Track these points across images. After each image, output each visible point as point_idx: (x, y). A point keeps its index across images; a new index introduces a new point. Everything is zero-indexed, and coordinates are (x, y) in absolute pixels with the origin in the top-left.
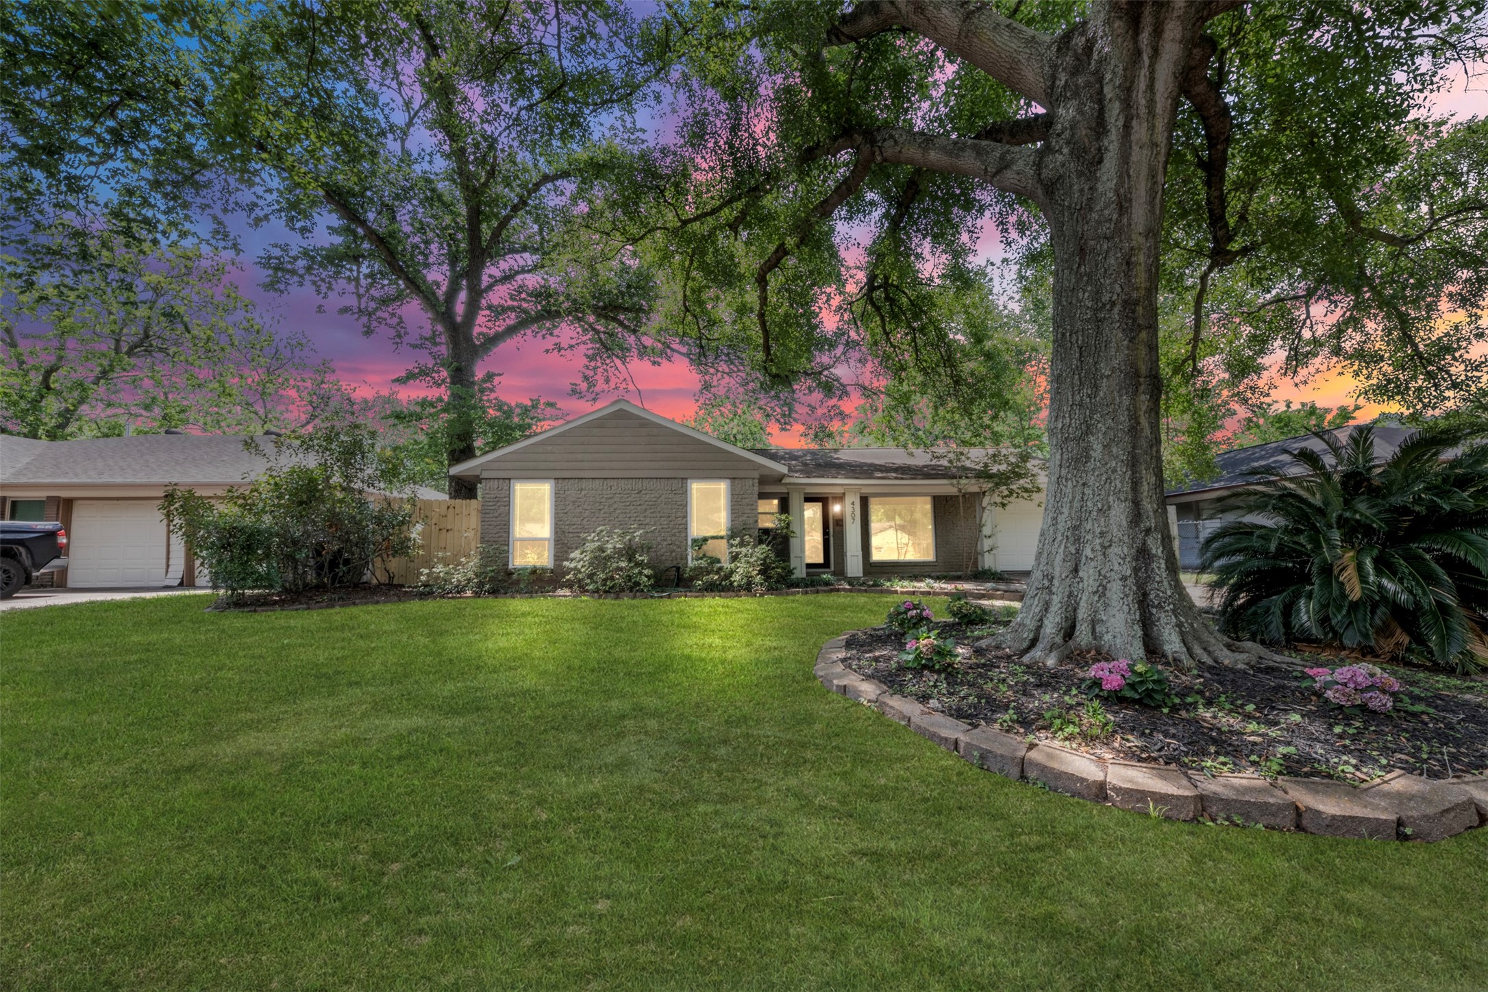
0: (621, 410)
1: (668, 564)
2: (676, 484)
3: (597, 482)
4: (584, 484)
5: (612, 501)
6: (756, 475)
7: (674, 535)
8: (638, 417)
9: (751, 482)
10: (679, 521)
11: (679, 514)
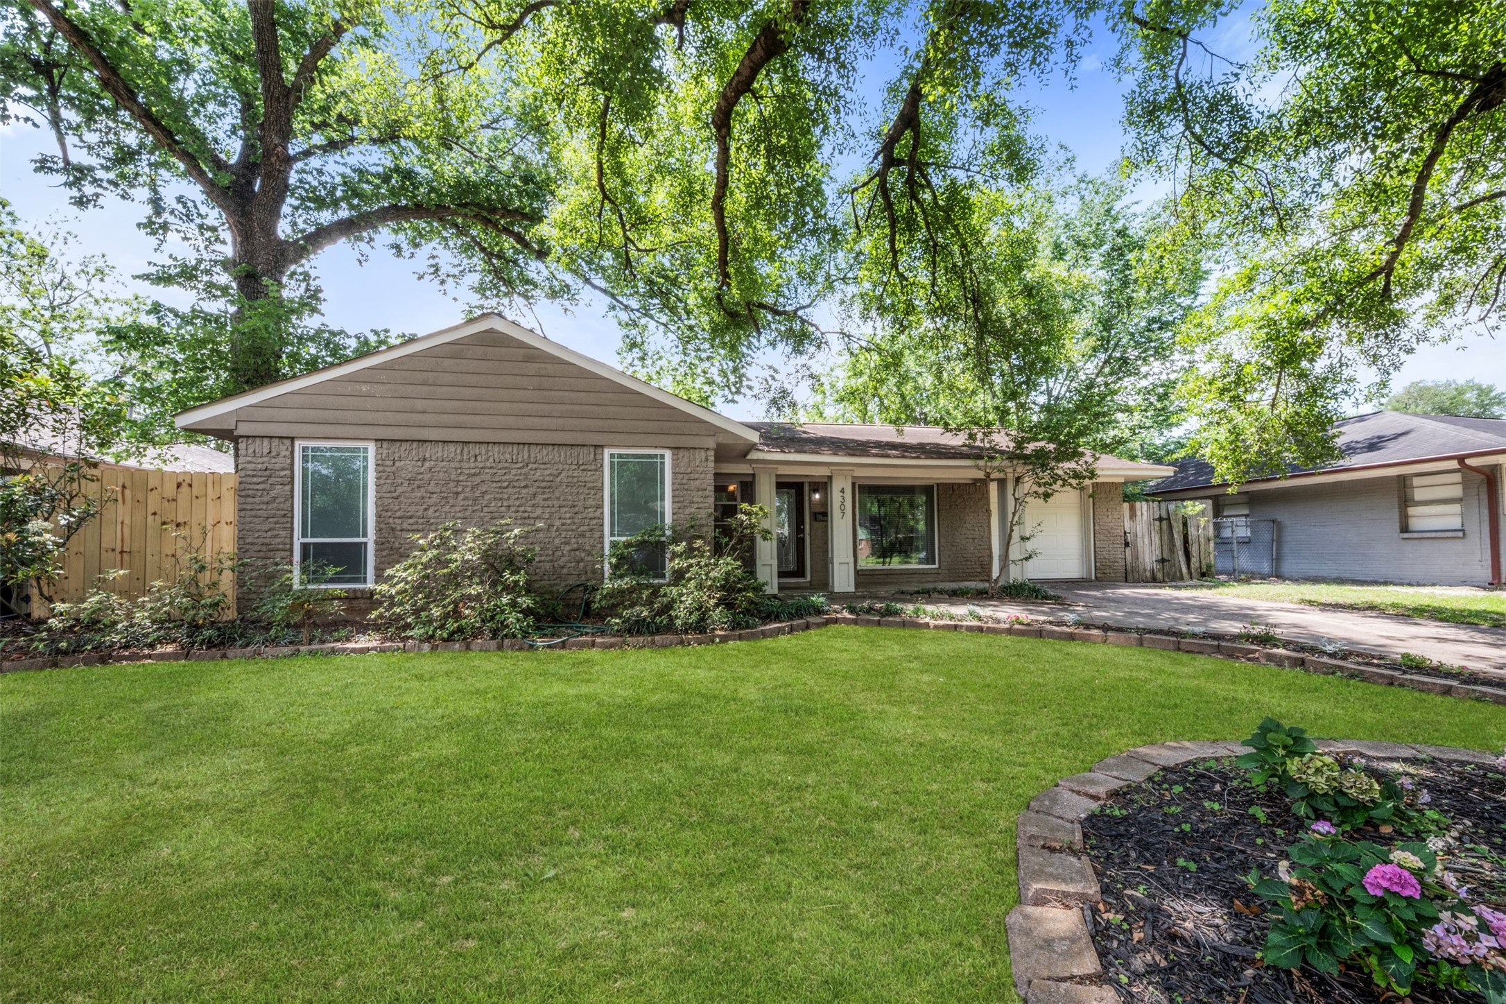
0: (490, 331)
1: (572, 581)
2: (585, 455)
3: (452, 448)
4: (428, 451)
5: (477, 479)
6: (711, 443)
7: (582, 535)
8: (521, 345)
9: (703, 454)
10: (591, 513)
11: (590, 502)
